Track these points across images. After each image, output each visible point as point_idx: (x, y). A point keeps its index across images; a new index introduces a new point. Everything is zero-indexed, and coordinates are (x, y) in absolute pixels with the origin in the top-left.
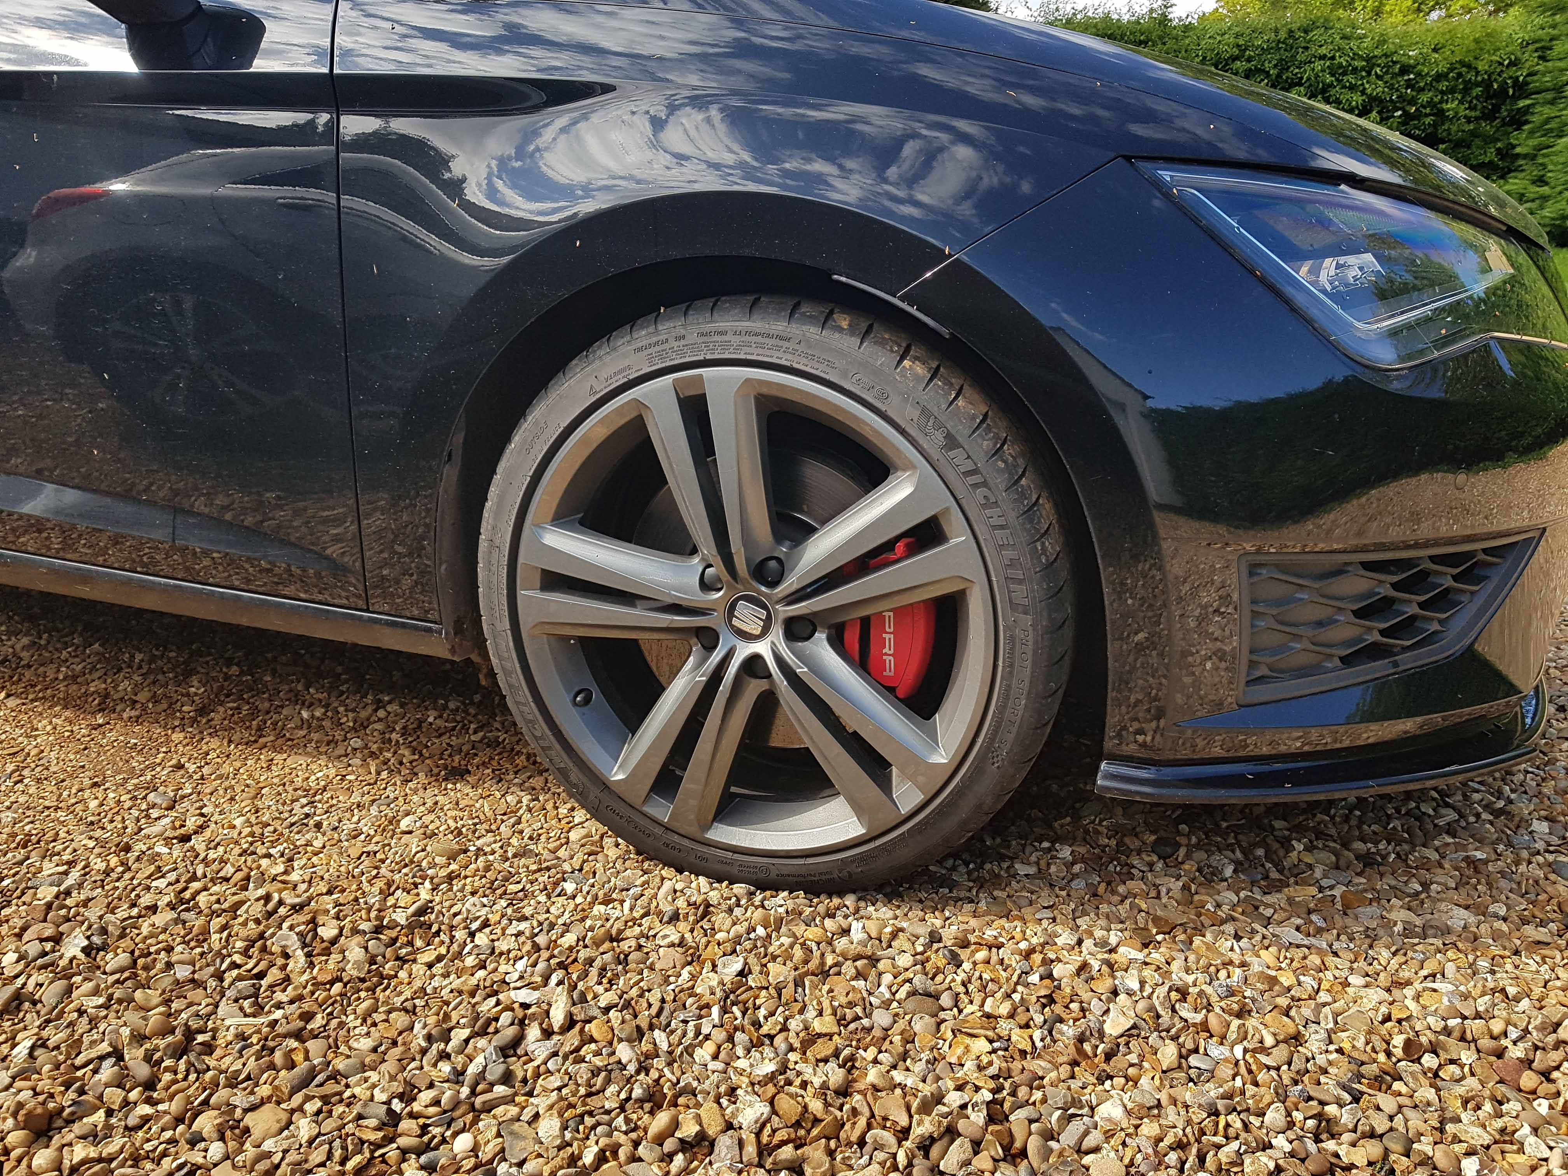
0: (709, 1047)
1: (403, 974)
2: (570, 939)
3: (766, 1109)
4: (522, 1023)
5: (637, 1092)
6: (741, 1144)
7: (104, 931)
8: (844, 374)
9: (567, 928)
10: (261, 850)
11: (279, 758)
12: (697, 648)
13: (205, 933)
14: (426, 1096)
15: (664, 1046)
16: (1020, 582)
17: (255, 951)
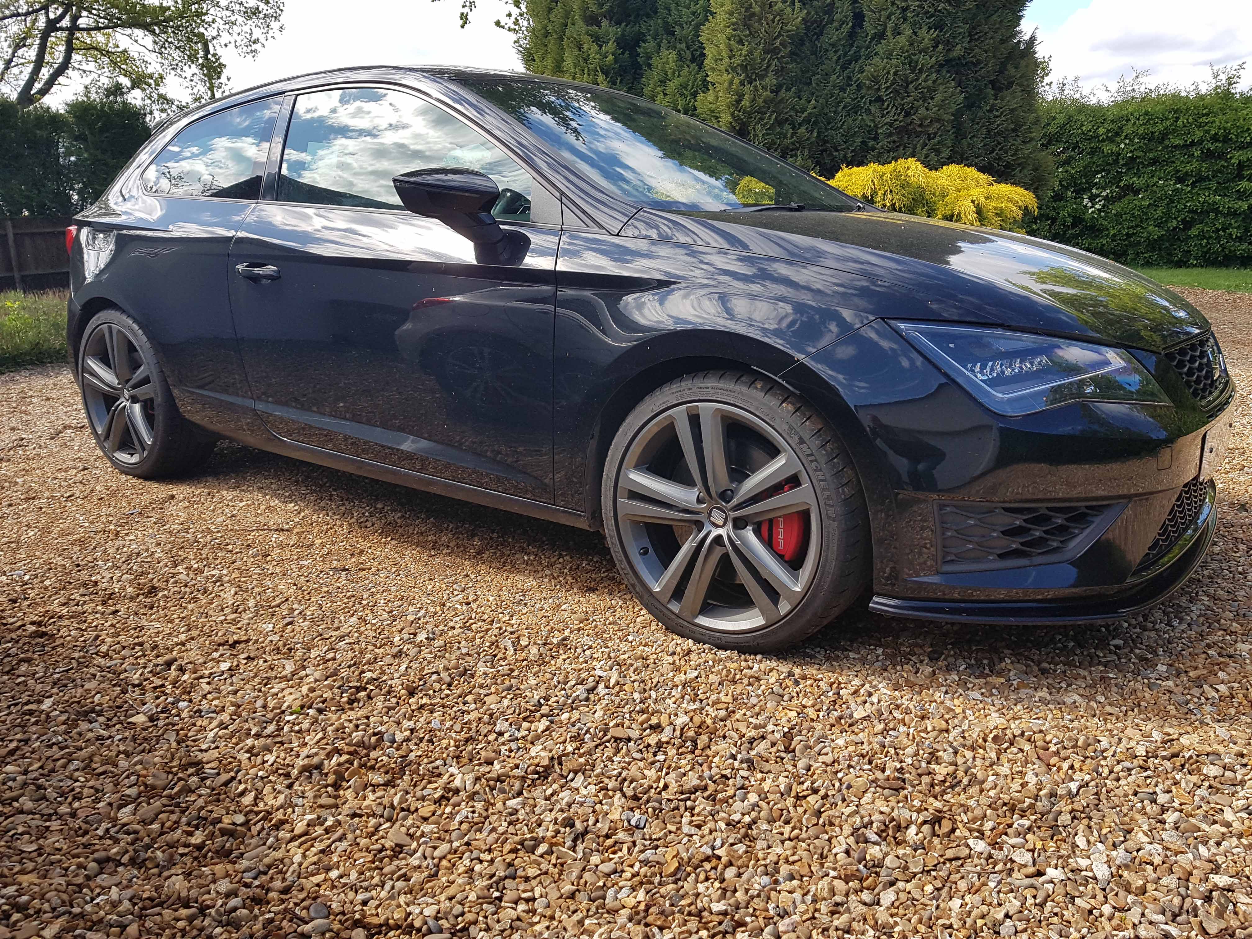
0: (673, 699)
1: (553, 662)
2: (626, 656)
3: (688, 720)
4: (598, 683)
5: (638, 708)
6: (674, 730)
7: (434, 634)
8: (757, 408)
9: (625, 652)
10: (500, 610)
11: (512, 576)
12: (695, 530)
13: (474, 638)
14: (554, 699)
15: (654, 697)
16: (832, 506)
17: (493, 647)
